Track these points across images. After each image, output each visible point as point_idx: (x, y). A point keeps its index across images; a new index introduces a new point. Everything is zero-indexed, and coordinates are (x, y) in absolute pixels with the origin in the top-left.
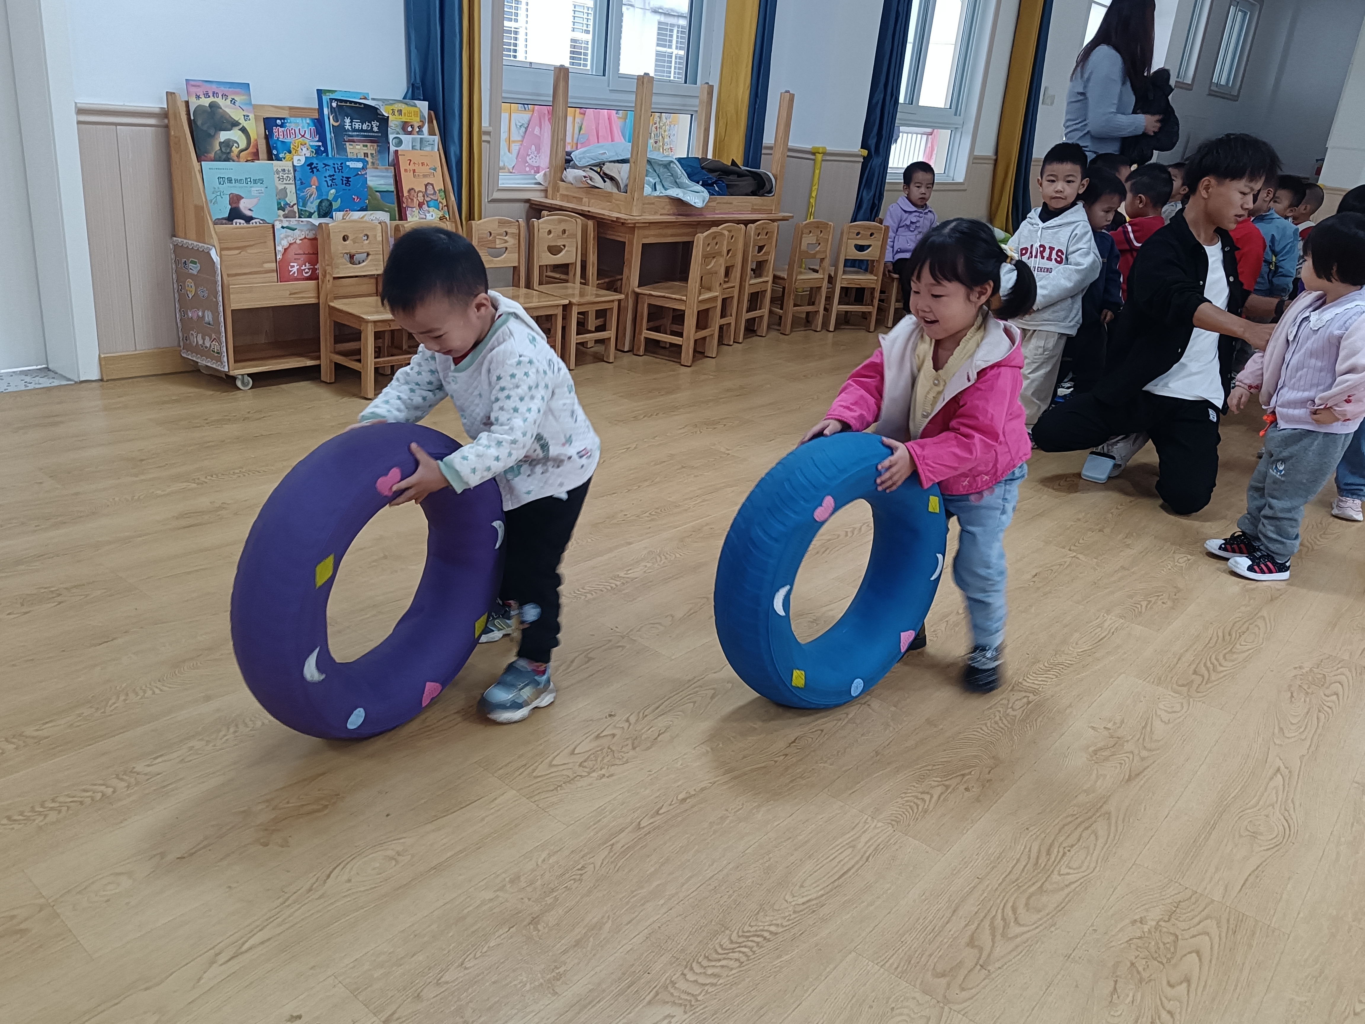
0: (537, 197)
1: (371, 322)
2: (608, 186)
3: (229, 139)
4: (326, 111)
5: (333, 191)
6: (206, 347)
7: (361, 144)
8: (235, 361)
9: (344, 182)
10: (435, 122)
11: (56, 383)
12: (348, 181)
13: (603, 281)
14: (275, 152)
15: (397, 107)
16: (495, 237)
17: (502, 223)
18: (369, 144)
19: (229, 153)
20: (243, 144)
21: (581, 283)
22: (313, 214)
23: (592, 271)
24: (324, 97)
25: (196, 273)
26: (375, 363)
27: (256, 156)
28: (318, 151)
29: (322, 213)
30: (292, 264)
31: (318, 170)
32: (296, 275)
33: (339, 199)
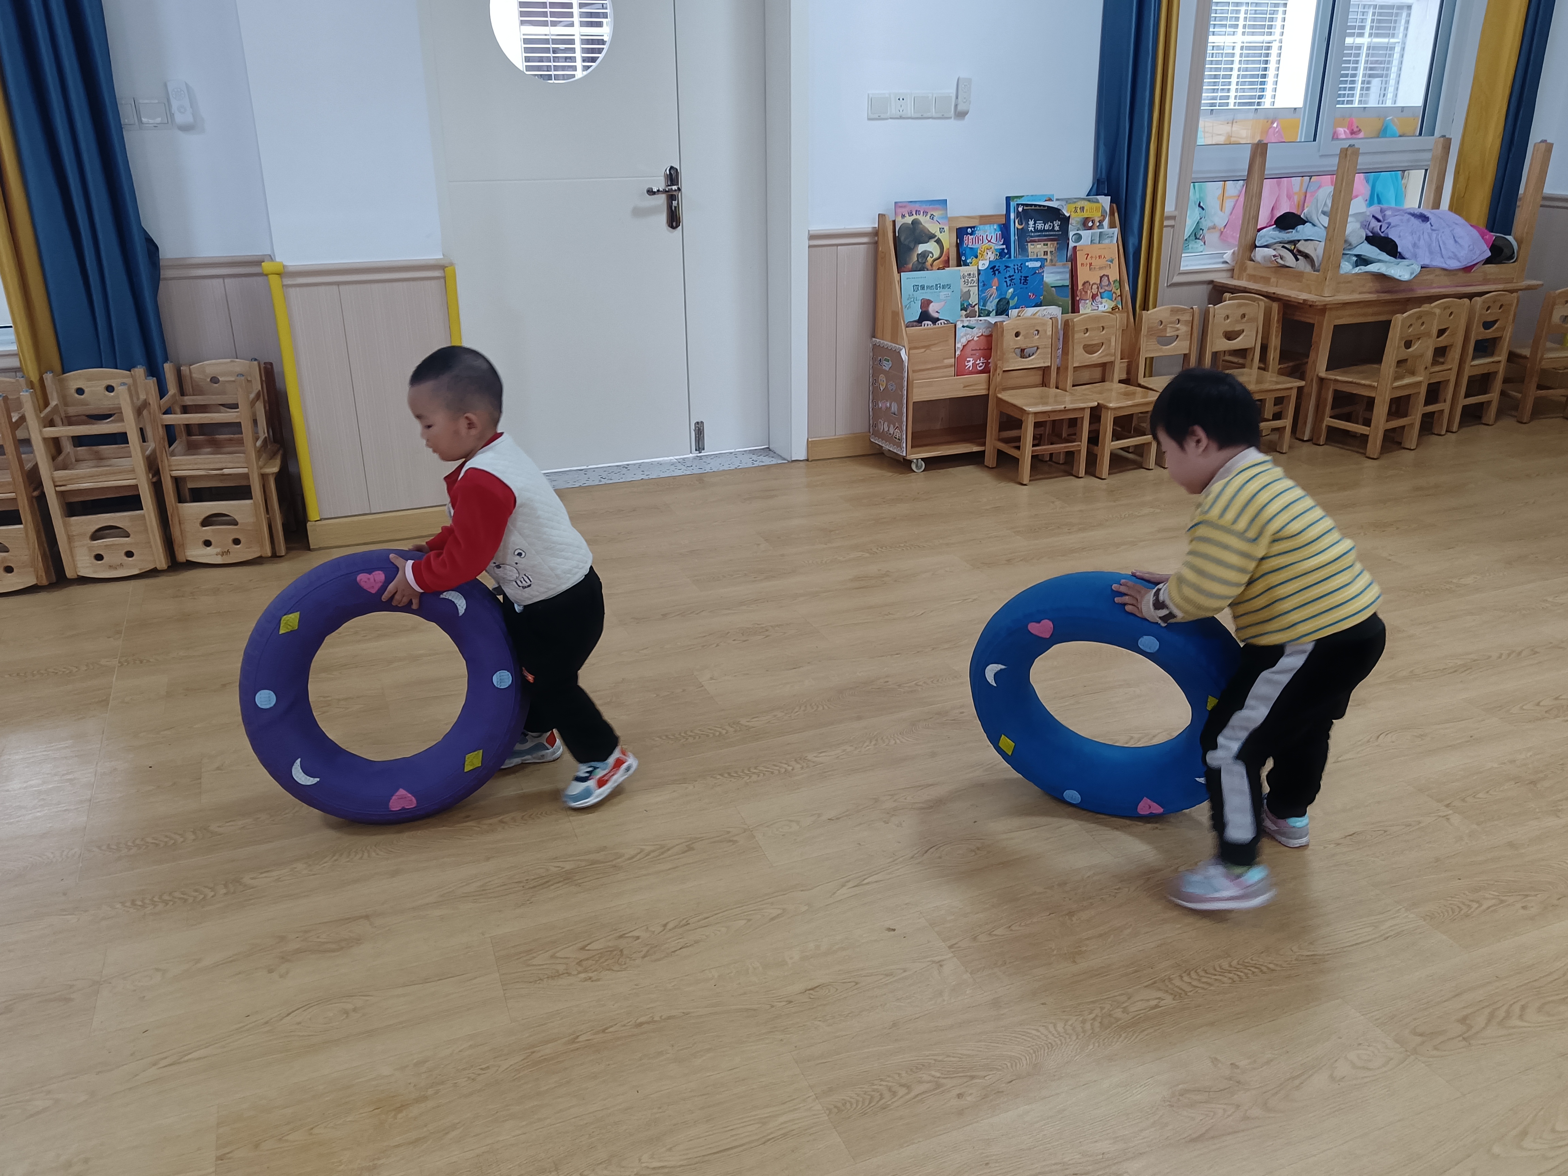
0: (1222, 278)
1: (1032, 413)
2: (1302, 265)
3: (925, 251)
4: (1012, 216)
5: (1011, 290)
6: (890, 434)
7: (1042, 243)
8: (912, 447)
9: (1022, 282)
10: (1116, 215)
11: (774, 461)
12: (1026, 280)
13: (1286, 365)
14: (963, 258)
15: (1080, 204)
16: (1165, 326)
17: (1174, 311)
18: (1049, 243)
19: (925, 263)
20: (936, 254)
21: (1259, 368)
22: (991, 312)
23: (1273, 355)
24: (1011, 203)
25: (888, 370)
26: (1033, 451)
27: (947, 264)
28: (1002, 254)
29: (999, 311)
30: (968, 359)
31: (999, 272)
32: (971, 369)
33: (1016, 297)
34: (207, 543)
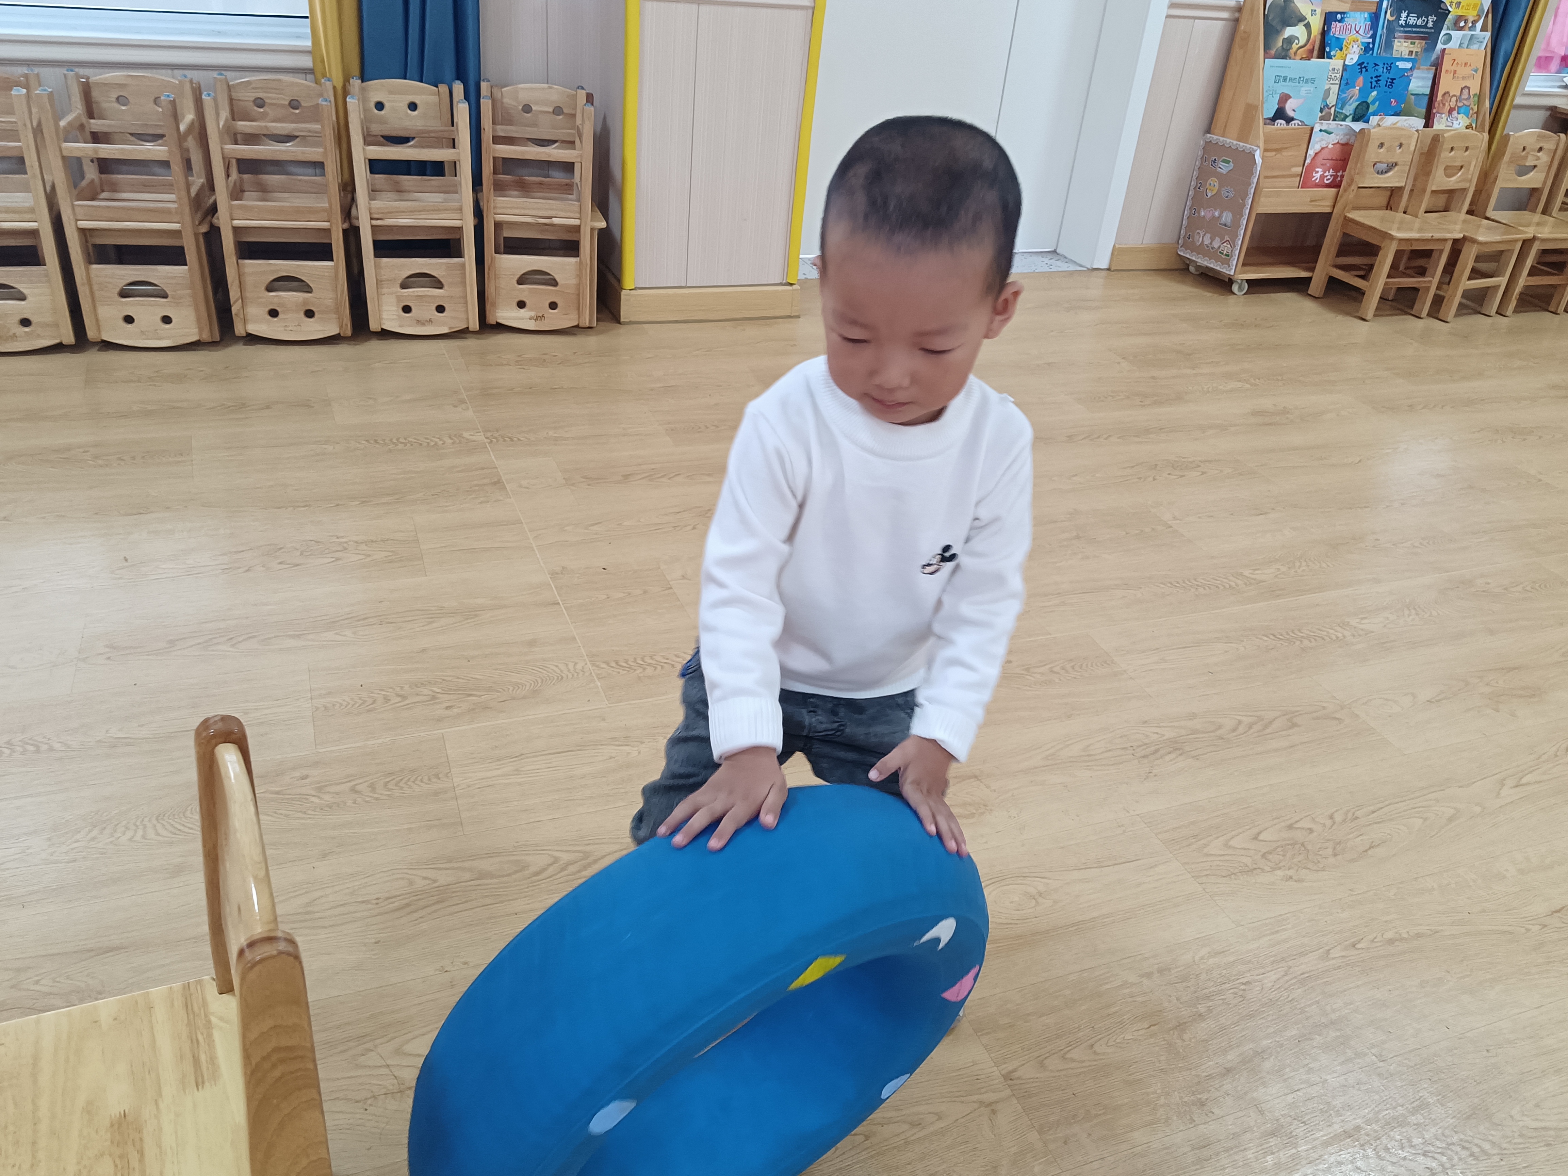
1: (1398, 239)
3: (1292, 35)
6: (1213, 248)
7: (1410, 41)
9: (1388, 84)
10: (1490, 16)
12: (1392, 83)
14: (1327, 49)
16: (1528, 153)
18: (1417, 41)
19: (1288, 50)
20: (1303, 41)
22: (1346, 117)
25: (1225, 173)
27: (1311, 54)
30: (1317, 170)
31: (1367, 70)
32: (1317, 181)
33: (1377, 103)
34: (521, 305)
